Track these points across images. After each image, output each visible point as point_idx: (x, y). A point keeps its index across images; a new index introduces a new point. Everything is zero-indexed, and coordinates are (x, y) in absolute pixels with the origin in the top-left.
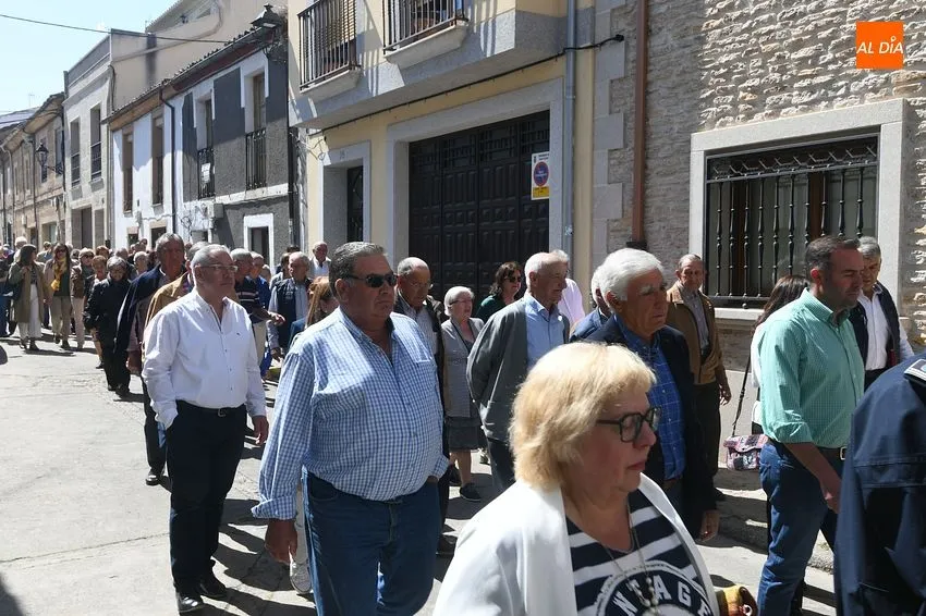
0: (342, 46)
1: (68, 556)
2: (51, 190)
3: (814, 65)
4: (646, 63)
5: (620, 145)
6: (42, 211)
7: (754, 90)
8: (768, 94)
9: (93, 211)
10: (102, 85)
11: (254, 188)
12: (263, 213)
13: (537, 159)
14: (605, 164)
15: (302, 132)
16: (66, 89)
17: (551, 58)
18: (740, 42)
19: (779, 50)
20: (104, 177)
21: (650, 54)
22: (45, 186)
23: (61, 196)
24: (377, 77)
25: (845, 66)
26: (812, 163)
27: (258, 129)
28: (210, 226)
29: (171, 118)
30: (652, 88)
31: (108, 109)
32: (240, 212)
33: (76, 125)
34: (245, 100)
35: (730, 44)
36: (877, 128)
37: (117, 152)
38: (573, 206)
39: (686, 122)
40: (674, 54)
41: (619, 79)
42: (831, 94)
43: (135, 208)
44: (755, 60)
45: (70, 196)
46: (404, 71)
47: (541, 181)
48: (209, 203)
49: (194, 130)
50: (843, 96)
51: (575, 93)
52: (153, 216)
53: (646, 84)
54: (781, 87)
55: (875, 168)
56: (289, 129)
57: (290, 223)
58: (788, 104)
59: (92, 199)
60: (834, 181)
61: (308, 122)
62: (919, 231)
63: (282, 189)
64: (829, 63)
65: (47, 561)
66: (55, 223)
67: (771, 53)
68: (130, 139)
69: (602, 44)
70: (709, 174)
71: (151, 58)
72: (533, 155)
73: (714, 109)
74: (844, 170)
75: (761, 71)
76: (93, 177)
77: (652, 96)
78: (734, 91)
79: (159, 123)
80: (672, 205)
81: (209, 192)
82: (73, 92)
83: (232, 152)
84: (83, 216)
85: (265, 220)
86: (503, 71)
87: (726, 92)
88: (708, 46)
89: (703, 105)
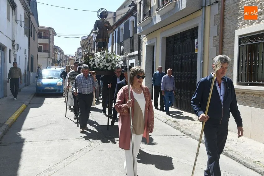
4: (224, 9)
5: (216, 35)
11: (132, 52)
12: (133, 59)
13: (197, 41)
14: (212, 41)
15: (142, 36)
17: (199, 10)
18: (250, 0)
19: (260, 2)
21: (225, 6)
24: (155, 19)
27: (133, 36)
28: (122, 63)
29: (115, 34)
30: (225, 17)
32: (128, 59)
34: (130, 28)
35: (247, 1)
38: (203, 54)
39: (234, 27)
40: (232, 6)
41: (217, 15)
46: (161, 17)
48: (122, 57)
49: (120, 37)
51: (205, 20)
53: (224, 16)
54: (261, 14)
56: (139, 35)
57: (138, 62)
58: (263, 19)
61: (141, 33)
63: (136, 52)
67: (258, 3)
69: (212, 4)
70: (240, 43)
71: (114, 18)
72: (195, 39)
73: (242, 22)
77: (225, 19)
79: (113, 36)
81: (122, 54)
83: (127, 42)
85: (134, 61)
86: (187, 15)
88: (241, 2)
89: (239, 21)
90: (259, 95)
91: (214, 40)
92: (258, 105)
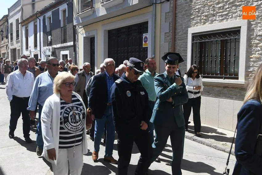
0: (89, 2)
1: (10, 148)
2: (4, 43)
3: (223, 9)
4: (176, 8)
5: (168, 31)
6: (2, 49)
7: (206, 16)
8: (210, 17)
9: (17, 49)
10: (19, 12)
11: (63, 43)
12: (66, 50)
13: (144, 35)
14: (164, 37)
15: (77, 27)
16: (9, 14)
17: (149, 6)
18: (202, 2)
19: (213, 4)
20: (20, 39)
21: (177, 5)
22: (3, 42)
23: (7, 45)
24: (99, 11)
25: (231, 9)
26: (222, 37)
27: (65, 26)
28: (51, 54)
29: (39, 22)
31: (21, 20)
32: (59, 50)
33: (12, 24)
34: (61, 17)
35: (199, 2)
36: (240, 27)
37: (24, 32)
38: (155, 49)
39: (186, 25)
40: (184, 5)
41: (168, 12)
42: (227, 17)
43: (29, 49)
44: (206, 7)
45: (10, 45)
46: (107, 9)
47: (146, 42)
48: (50, 47)
49: (46, 26)
50: (231, 18)
51: (155, 16)
52: (34, 51)
53: (176, 14)
54: (214, 15)
55: (239, 39)
56: (74, 26)
57: (74, 53)
58: (215, 20)
59: (16, 46)
60: (228, 42)
61: (79, 24)
62: (251, 56)
63: (72, 43)
64: (227, 8)
65: (4, 149)
66: (6, 53)
67: (211, 5)
68: (27, 28)
69: (163, 2)
70: (193, 40)
71: (33, 5)
72: (143, 34)
73: (195, 21)
74: (231, 39)
75: (208, 10)
76: (17, 39)
77: (177, 17)
78: (200, 16)
79: (36, 24)
80: (182, 49)
81: (50, 44)
82: (11, 14)
83: (57, 32)
84: (14, 51)
85: (67, 52)
86: (135, 10)
87: (198, 16)
88: (193, 3)
89: (191, 20)
90: (212, 86)
91: (166, 36)
92: (211, 95)
